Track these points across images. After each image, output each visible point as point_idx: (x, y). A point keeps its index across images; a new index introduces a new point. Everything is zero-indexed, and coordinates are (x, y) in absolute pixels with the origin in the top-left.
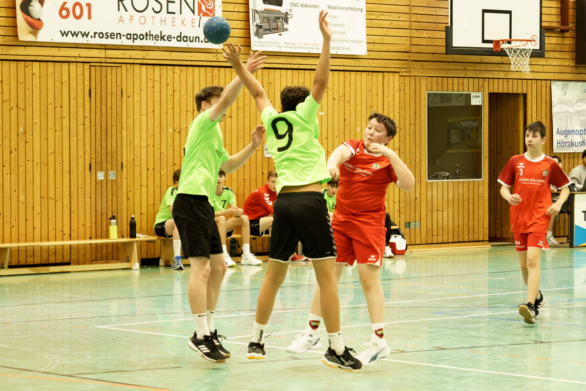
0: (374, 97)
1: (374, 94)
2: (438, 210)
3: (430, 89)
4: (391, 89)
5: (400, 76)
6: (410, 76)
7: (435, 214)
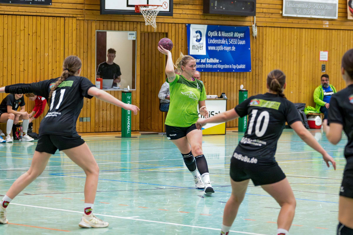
0: (58, 34)
1: (57, 31)
2: (103, 110)
3: (98, 28)
4: (70, 29)
5: (77, 20)
6: (84, 20)
7: (101, 112)
